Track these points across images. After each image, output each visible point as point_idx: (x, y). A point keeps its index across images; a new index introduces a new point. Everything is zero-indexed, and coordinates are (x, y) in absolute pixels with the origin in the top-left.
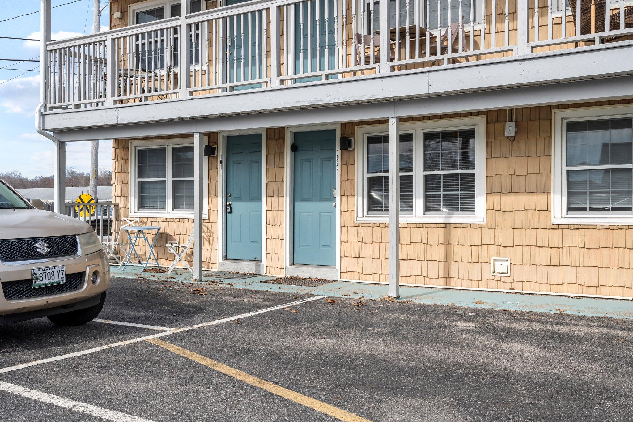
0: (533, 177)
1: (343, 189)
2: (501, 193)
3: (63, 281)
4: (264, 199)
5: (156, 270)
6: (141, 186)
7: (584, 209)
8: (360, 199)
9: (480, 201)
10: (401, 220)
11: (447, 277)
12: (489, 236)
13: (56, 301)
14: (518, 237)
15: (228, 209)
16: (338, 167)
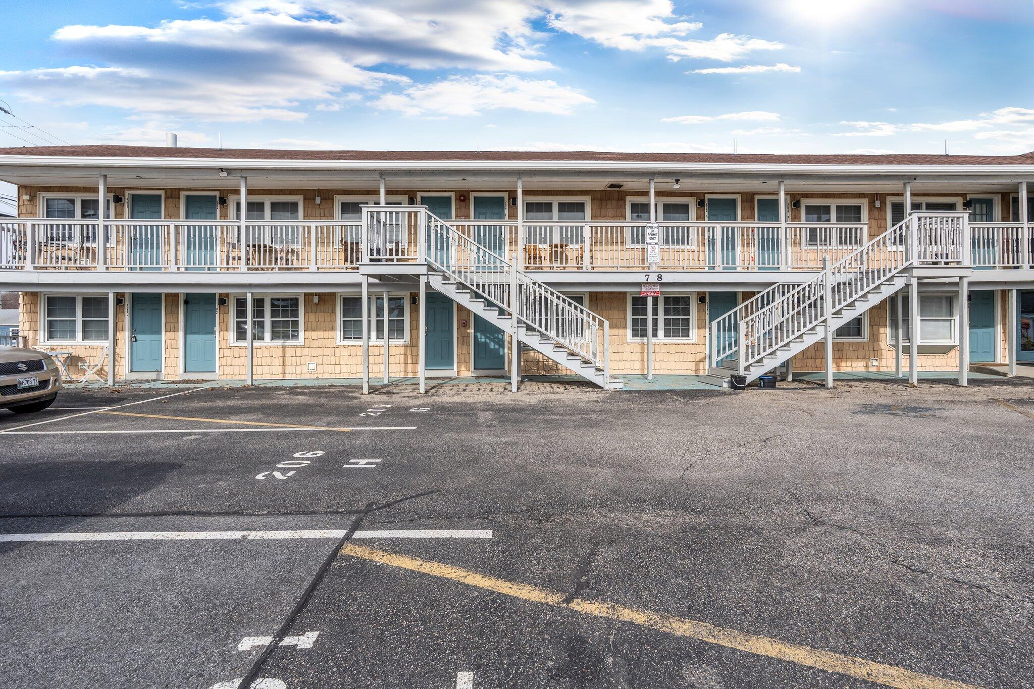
0: (327, 323)
1: (221, 327)
2: (312, 330)
3: (38, 385)
4: (163, 333)
5: (69, 382)
6: (51, 324)
7: (351, 338)
8: (232, 333)
9: (301, 334)
10: (254, 344)
11: (284, 374)
12: (306, 352)
13: (33, 395)
14: (321, 352)
15: (133, 339)
16: (217, 315)
